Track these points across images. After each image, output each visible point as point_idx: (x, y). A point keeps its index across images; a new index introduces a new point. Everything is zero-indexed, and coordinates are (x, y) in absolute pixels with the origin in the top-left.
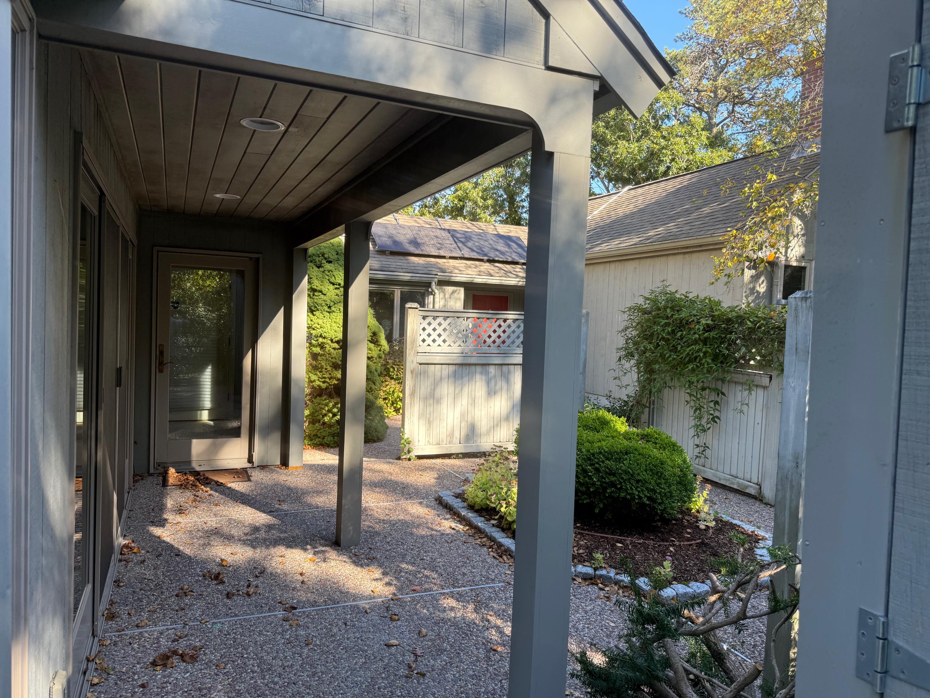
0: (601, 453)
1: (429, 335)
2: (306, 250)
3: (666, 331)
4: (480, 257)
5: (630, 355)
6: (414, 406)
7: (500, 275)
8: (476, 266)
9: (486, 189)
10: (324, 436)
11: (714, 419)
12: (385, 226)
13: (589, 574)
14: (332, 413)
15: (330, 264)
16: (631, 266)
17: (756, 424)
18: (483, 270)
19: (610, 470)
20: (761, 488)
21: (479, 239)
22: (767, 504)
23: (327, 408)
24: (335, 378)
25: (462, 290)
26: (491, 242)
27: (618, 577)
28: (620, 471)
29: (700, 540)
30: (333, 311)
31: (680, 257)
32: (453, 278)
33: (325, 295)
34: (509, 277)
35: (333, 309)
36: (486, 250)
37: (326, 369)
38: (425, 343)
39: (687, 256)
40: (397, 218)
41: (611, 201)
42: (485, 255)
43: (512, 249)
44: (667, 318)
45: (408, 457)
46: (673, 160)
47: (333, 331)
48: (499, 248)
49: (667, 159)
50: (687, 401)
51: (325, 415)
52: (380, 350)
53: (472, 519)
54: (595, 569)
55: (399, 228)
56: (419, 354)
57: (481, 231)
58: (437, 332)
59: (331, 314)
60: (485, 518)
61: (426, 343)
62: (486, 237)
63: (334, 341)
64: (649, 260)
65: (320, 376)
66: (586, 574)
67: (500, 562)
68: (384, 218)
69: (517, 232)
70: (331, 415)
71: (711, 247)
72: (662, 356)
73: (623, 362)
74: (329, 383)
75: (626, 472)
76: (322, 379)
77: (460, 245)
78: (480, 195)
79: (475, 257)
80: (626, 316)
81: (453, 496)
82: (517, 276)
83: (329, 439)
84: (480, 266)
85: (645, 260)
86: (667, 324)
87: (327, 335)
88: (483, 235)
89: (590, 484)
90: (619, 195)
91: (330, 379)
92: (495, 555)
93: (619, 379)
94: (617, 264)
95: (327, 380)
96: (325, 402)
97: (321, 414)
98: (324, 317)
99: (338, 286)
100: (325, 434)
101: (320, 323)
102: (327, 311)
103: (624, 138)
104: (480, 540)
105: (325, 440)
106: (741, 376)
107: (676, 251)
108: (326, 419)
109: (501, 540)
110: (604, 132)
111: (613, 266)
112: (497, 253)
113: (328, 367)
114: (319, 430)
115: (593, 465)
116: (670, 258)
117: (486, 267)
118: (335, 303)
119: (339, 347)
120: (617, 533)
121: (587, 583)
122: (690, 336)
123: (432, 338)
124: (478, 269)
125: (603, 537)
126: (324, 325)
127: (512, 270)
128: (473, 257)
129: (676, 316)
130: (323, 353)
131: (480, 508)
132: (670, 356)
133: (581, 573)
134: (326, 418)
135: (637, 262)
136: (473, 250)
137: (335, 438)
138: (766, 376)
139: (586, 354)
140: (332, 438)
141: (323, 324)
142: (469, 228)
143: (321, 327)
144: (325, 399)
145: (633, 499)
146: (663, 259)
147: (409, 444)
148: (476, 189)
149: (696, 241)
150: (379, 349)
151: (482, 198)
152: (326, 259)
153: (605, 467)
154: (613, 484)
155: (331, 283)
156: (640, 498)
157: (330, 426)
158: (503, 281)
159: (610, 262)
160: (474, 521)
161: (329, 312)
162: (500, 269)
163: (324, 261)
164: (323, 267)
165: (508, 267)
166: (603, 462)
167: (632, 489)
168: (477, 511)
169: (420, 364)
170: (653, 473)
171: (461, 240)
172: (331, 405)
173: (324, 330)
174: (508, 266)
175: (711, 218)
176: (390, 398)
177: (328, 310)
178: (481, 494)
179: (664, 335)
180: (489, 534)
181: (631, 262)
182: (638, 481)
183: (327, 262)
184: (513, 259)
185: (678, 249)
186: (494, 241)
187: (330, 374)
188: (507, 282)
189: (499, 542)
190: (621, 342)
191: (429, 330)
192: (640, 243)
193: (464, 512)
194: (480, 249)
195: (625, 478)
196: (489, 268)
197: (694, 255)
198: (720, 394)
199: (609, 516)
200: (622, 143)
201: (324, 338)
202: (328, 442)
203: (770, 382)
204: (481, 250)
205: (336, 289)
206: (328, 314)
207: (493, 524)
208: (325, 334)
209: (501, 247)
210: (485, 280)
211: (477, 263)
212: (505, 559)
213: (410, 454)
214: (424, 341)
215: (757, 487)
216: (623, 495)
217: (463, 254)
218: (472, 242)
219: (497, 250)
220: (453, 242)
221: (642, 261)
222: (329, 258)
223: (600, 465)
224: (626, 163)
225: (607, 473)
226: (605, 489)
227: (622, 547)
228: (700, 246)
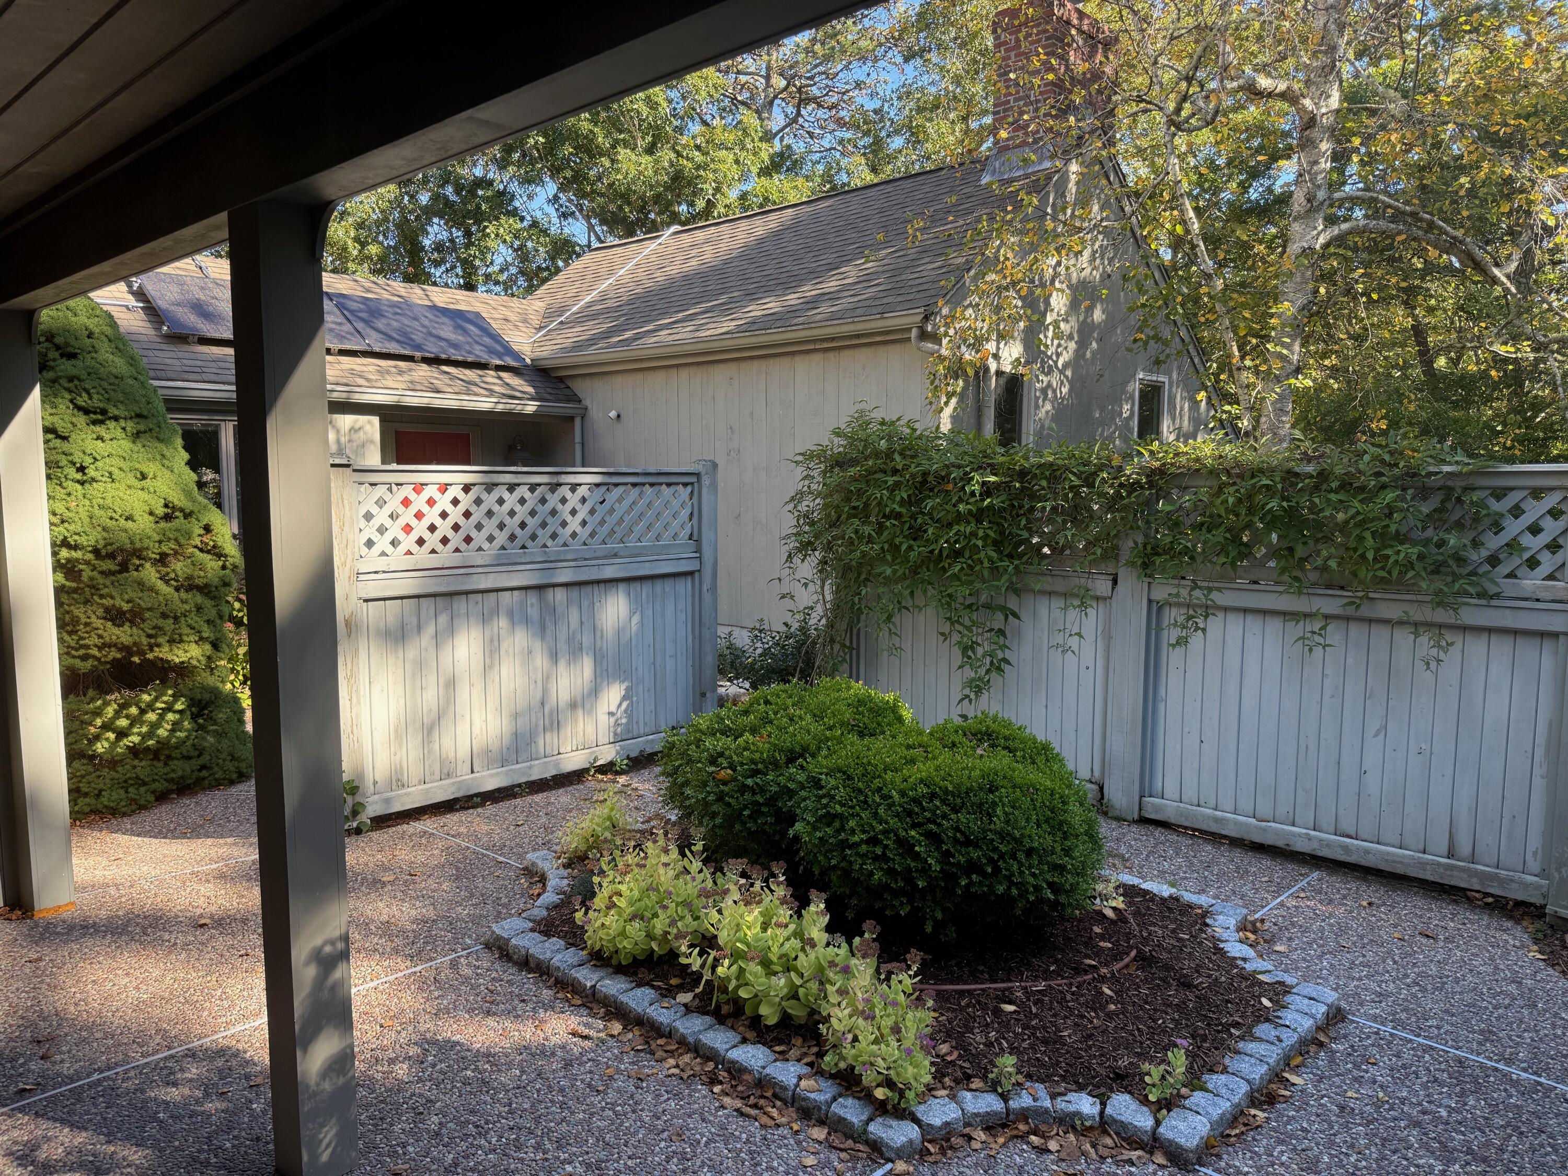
0: (933, 796)
1: (382, 530)
2: (29, 316)
3: (898, 499)
4: (406, 352)
5: (805, 547)
6: (359, 703)
7: (457, 390)
8: (401, 372)
9: (363, 223)
10: (100, 791)
11: (998, 666)
12: (180, 282)
13: (995, 1113)
14: (114, 731)
15: (73, 362)
16: (720, 374)
17: (1083, 666)
18: (417, 379)
19: (963, 833)
20: (1101, 789)
21: (397, 314)
22: (1118, 819)
23: (99, 722)
24: (115, 645)
25: (376, 420)
26: (427, 323)
27: (1060, 1104)
28: (990, 836)
29: (1133, 953)
30: (93, 480)
31: (818, 357)
32: (357, 396)
33: (64, 438)
34: (476, 395)
35: (91, 472)
36: (418, 338)
37: (86, 624)
38: (374, 548)
39: (831, 355)
40: (203, 265)
41: (647, 252)
42: (418, 347)
43: (470, 336)
44: (895, 472)
45: (355, 824)
46: (717, 190)
47: (100, 529)
48: (443, 334)
49: (709, 188)
50: (942, 634)
51: (97, 738)
52: (224, 567)
53: (623, 998)
54: (1005, 1097)
55: (211, 285)
56: (362, 577)
57: (396, 299)
58: (402, 522)
59: (87, 486)
60: (653, 987)
61: (376, 550)
62: (412, 311)
63: (103, 552)
64: (756, 363)
65: (73, 644)
66: (988, 1113)
67: (763, 1126)
68: (173, 265)
69: (469, 303)
70: (112, 736)
71: (878, 339)
72: (895, 548)
73: (797, 560)
74: (98, 659)
75: (1002, 835)
76: (77, 650)
77: (360, 326)
78: (352, 235)
79: (397, 352)
80: (800, 471)
81: (532, 930)
82: (492, 392)
83: (115, 796)
84: (410, 370)
85: (749, 363)
86: (897, 485)
87: (82, 540)
88: (404, 306)
89: (917, 870)
90: (660, 241)
91: (100, 649)
92: (738, 1104)
93: (792, 597)
94: (693, 370)
95: (94, 652)
96: (91, 706)
97: (85, 736)
98: (69, 494)
99: (100, 417)
100: (101, 786)
101: (58, 511)
102: (78, 482)
103: (626, 144)
104: (672, 1062)
105: (104, 800)
106: (1049, 579)
107: (812, 347)
108: (100, 747)
109: (734, 1054)
110: (591, 131)
111: (684, 373)
112: (443, 344)
113: (94, 619)
114: (83, 776)
115: (920, 825)
116: (798, 359)
117: (422, 373)
118: (95, 459)
119: (117, 568)
120: (982, 972)
121: (1001, 1140)
122: (948, 507)
123: (389, 536)
124: (406, 377)
125: (962, 993)
126: (70, 515)
127: (477, 380)
128: (392, 351)
129: (913, 469)
130: (74, 585)
131: (631, 960)
132: (910, 548)
133: (976, 1115)
134: (99, 745)
135: (733, 367)
136: (390, 338)
137: (131, 789)
138: (1103, 577)
139: (716, 550)
140: (122, 792)
141: (67, 514)
142: (368, 291)
143: (63, 522)
144: (93, 700)
145: (1023, 894)
146: (785, 361)
147: (353, 794)
148: (343, 223)
149: (852, 327)
150: (220, 563)
151: (356, 239)
152: (58, 347)
153: (952, 828)
154: (973, 867)
155: (79, 408)
156: (1037, 888)
157: (113, 763)
158: (465, 403)
159: (677, 366)
160: (632, 1004)
161: (82, 483)
162: (453, 377)
163: (53, 354)
164: (52, 368)
165: (470, 374)
166: (945, 816)
167: (1021, 873)
168: (620, 970)
169: (366, 601)
170: (1053, 827)
171: (360, 314)
172: (110, 711)
173: (72, 527)
174: (467, 372)
175: (866, 284)
176: (239, 668)
177: (79, 476)
178: (635, 930)
179: (895, 506)
180: (691, 1040)
181: (722, 366)
182: (1029, 852)
183: (62, 356)
184: (477, 356)
185: (814, 341)
186: (431, 321)
187: (100, 636)
188: (472, 404)
189: (733, 1062)
190: (788, 523)
191: (382, 517)
192: (739, 329)
193: (588, 977)
194: (405, 334)
195: (1003, 848)
196: (429, 374)
197: (845, 354)
198: (1010, 617)
199: (952, 933)
200: (623, 153)
201: (75, 547)
202: (112, 805)
203: (1113, 588)
204: (405, 338)
205: (94, 422)
206: (79, 487)
207: (685, 1005)
208: (76, 537)
209: (447, 331)
210: (426, 401)
211: (402, 364)
212: (774, 1113)
213: (359, 817)
214: (370, 543)
215: (1094, 787)
216: (1001, 889)
217: (369, 345)
218: (385, 321)
219: (440, 338)
220: (345, 321)
221: (744, 365)
222: (67, 344)
223: (939, 825)
224: (635, 191)
225: (956, 841)
226: (955, 878)
227: (1015, 1011)
228: (858, 336)
